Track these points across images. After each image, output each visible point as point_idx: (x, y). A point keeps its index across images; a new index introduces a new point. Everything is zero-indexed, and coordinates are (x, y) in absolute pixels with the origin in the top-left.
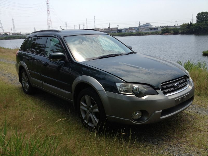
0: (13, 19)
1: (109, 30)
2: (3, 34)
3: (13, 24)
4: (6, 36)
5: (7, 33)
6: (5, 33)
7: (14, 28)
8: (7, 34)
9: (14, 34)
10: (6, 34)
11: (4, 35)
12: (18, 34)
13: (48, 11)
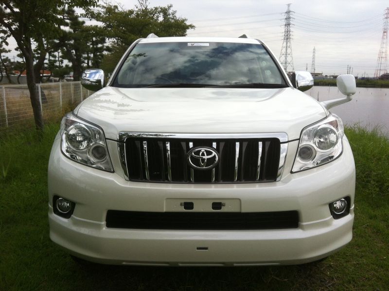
7: (313, 64)
12: (317, 75)
13: (385, 34)
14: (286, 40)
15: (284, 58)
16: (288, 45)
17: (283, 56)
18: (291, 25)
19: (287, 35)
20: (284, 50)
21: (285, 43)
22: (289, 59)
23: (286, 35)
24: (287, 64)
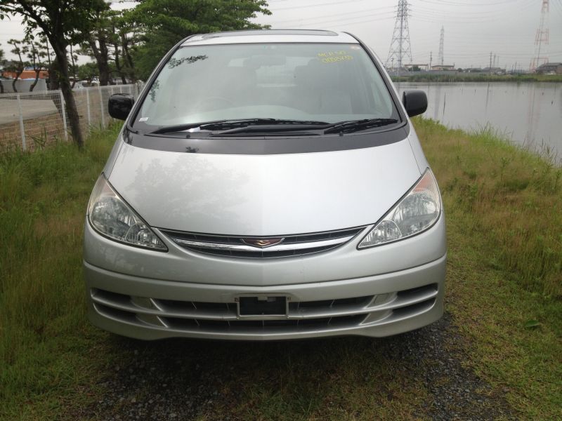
0: (443, 30)
2: (410, 67)
3: (442, 43)
4: (412, 74)
5: (419, 67)
6: (414, 65)
7: (441, 53)
8: (419, 70)
9: (436, 69)
10: (416, 68)
11: (410, 70)
12: (446, 68)
13: (546, 5)
14: (400, 18)
15: (398, 45)
16: (404, 24)
17: (396, 41)
19: (402, 11)
20: (398, 33)
21: (399, 22)
22: (405, 45)
23: (400, 9)
24: (402, 53)
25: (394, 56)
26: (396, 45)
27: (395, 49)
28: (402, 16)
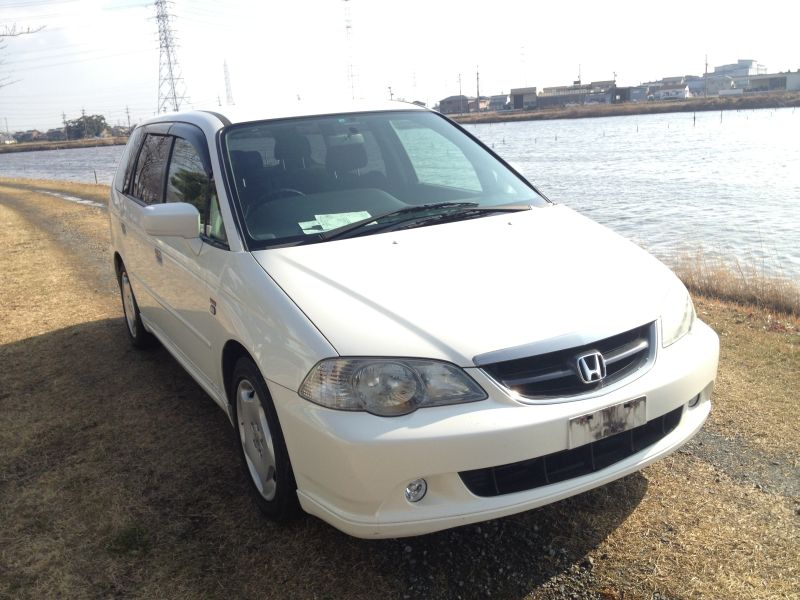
1: (577, 92)
3: (227, 83)
14: (165, 49)
15: (169, 87)
16: (172, 59)
17: (166, 82)
18: (169, 18)
19: (166, 39)
20: (165, 71)
21: (165, 56)
22: (179, 89)
23: (163, 37)
24: (178, 100)
25: (167, 104)
26: (166, 88)
27: (165, 94)
28: (167, 47)
